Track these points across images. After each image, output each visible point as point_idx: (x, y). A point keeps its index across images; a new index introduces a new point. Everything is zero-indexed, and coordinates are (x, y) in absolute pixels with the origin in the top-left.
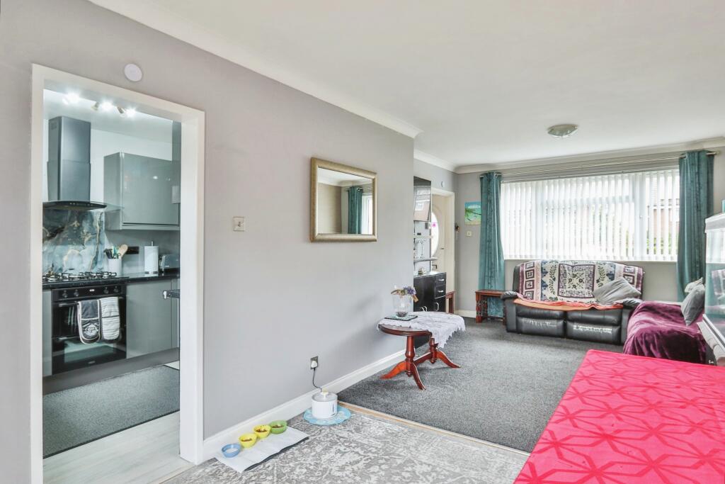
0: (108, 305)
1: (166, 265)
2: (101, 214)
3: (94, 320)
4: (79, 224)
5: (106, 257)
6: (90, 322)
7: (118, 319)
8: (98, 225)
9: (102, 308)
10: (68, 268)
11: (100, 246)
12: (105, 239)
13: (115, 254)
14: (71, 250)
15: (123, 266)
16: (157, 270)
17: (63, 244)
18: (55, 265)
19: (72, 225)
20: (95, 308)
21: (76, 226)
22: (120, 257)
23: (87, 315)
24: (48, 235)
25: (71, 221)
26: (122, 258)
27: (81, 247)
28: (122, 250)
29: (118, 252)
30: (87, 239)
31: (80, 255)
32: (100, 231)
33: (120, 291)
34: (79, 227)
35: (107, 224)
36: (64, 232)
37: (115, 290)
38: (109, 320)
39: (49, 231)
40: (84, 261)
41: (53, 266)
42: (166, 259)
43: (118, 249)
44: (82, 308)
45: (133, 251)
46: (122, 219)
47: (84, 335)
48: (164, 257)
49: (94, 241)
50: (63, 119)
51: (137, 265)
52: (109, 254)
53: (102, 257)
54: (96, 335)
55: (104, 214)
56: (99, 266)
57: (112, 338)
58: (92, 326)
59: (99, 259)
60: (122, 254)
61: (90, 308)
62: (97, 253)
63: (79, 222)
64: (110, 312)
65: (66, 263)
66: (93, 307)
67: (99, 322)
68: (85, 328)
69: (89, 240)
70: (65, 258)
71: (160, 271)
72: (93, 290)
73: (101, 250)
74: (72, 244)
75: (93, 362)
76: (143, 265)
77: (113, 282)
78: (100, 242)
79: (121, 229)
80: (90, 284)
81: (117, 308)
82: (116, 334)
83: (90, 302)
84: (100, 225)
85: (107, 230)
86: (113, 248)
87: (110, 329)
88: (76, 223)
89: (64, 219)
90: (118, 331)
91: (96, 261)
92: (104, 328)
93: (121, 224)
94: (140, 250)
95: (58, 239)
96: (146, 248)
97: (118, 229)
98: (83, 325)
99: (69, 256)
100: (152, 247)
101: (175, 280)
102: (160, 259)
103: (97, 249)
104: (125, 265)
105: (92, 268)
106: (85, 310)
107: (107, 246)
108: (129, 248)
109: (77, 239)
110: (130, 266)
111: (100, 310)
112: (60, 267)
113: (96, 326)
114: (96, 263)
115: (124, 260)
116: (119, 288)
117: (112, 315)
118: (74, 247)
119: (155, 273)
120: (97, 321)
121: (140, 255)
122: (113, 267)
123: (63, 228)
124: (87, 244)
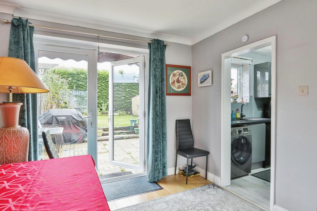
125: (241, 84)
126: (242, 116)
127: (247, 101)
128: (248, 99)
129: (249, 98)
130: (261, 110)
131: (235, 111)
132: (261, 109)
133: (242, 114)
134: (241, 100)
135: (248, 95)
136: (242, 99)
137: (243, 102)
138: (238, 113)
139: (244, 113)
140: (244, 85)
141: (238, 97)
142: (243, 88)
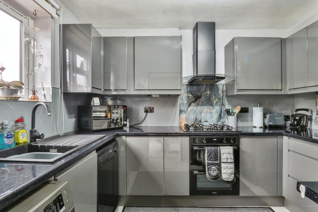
0: (226, 152)
1: (269, 122)
2: (223, 85)
3: (216, 164)
4: (210, 93)
5: (227, 114)
6: (212, 164)
7: (232, 165)
8: (221, 93)
9: (222, 155)
10: (205, 120)
11: (223, 107)
12: (226, 102)
13: (232, 112)
14: (206, 109)
15: (237, 121)
16: (262, 125)
17: (201, 105)
18: (197, 118)
19: (206, 93)
20: (216, 153)
21: (208, 94)
22: (235, 115)
23: (211, 158)
24: (193, 100)
25: (206, 91)
26: (237, 115)
27: (212, 107)
28: (237, 110)
29: (234, 111)
30: (215, 102)
31: (211, 112)
32: (223, 97)
33: (235, 142)
34: (210, 94)
35: (227, 91)
36: (202, 98)
37: (231, 141)
38: (227, 165)
39: (194, 97)
40: (213, 117)
41: (196, 119)
42: (270, 117)
43: (234, 109)
44: (208, 153)
45: (244, 111)
46: (236, 87)
47: (209, 173)
48: (268, 116)
49: (219, 103)
50: (198, 23)
51: (247, 121)
52: (228, 112)
53: (224, 114)
54: (217, 175)
55: (225, 86)
56: (222, 120)
57: (228, 180)
58: (214, 167)
59: (222, 116)
60: (237, 113)
61: (213, 153)
62: (221, 111)
63: (210, 91)
64: (227, 159)
65: (203, 117)
66: (215, 153)
67: (219, 165)
68: (209, 168)
69: (216, 103)
70: (203, 114)
71: (265, 127)
72: (216, 140)
73: (224, 109)
74: (206, 105)
75: (216, 193)
76: (252, 121)
77: (230, 135)
78: (223, 104)
79: (235, 94)
80: (214, 135)
81: (232, 156)
82: (232, 177)
83: (213, 148)
84: (222, 93)
85: (227, 96)
86: (231, 108)
87: (227, 173)
88: (208, 92)
89: (202, 90)
90: (233, 175)
91: (220, 117)
92: (223, 171)
93: (236, 90)
94: (250, 110)
95: (199, 102)
96: (254, 109)
97: (233, 94)
98: (208, 166)
99: (205, 113)
100: (259, 108)
101: (281, 137)
102: (265, 117)
103: (221, 109)
104: (239, 120)
105: (218, 121)
106: (210, 155)
107: (228, 107)
108: (242, 109)
109: (209, 102)
110: (242, 121)
111: (220, 156)
112: (200, 120)
113: (217, 168)
114: (221, 118)
115: (238, 117)
116: (234, 139)
117: (229, 161)
118: (207, 107)
119: (261, 128)
120: (217, 164)
121: (249, 114)
122: (231, 122)
123: (201, 95)
124: (215, 105)
125: (31, 57)
126: (34, 136)
127: (47, 98)
128: (49, 93)
129: (51, 93)
130: (72, 118)
131: (13, 123)
132: (74, 115)
133: (35, 131)
134: (31, 96)
135: (48, 85)
136: (34, 94)
137: (36, 100)
138: (23, 128)
139: (40, 129)
140: (39, 60)
141: (23, 87)
142: (36, 68)
